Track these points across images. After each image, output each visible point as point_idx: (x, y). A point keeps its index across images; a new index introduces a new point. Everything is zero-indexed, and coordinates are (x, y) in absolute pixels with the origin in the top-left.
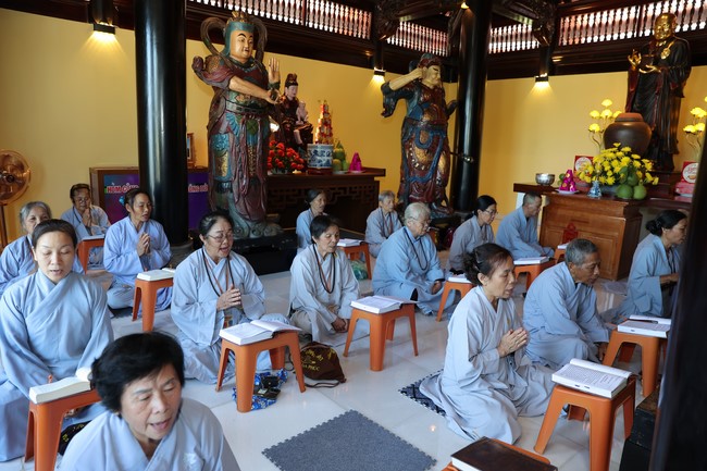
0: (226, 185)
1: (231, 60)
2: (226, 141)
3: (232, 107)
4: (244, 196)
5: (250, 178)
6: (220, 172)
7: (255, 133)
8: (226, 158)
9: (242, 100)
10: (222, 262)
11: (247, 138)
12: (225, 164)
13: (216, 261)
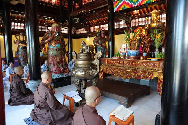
0: (20, 59)
1: (20, 41)
2: (20, 53)
3: (20, 48)
4: (23, 61)
5: (24, 58)
6: (19, 57)
7: (24, 51)
8: (20, 55)
9: (22, 46)
10: (12, 68)
11: (23, 52)
12: (20, 56)
13: (11, 68)
